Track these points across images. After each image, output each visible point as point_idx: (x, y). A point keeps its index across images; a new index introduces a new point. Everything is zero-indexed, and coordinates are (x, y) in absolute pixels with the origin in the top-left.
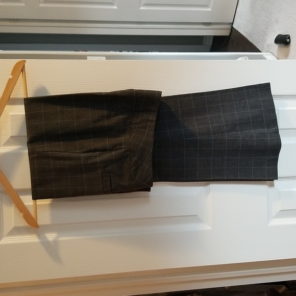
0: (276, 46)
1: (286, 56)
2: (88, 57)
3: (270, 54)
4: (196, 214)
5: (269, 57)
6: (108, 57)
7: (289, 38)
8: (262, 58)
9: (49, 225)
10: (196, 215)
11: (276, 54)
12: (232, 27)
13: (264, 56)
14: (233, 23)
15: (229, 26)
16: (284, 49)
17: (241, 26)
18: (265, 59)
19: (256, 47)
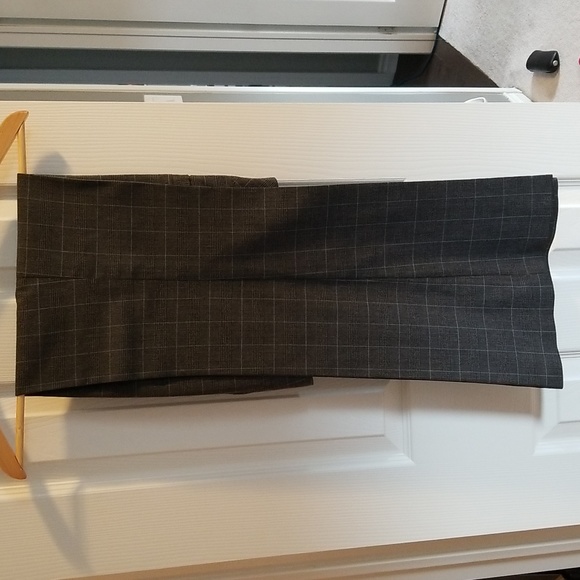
0: (530, 74)
1: (551, 95)
2: (145, 96)
3: (517, 92)
4: (382, 433)
5: (515, 97)
6: (187, 97)
7: (557, 58)
8: (501, 99)
9: (62, 461)
10: (383, 436)
11: (529, 91)
12: (438, 36)
13: (505, 94)
14: (439, 28)
15: (431, 35)
16: (546, 81)
17: (456, 35)
18: (507, 100)
19: (487, 77)
